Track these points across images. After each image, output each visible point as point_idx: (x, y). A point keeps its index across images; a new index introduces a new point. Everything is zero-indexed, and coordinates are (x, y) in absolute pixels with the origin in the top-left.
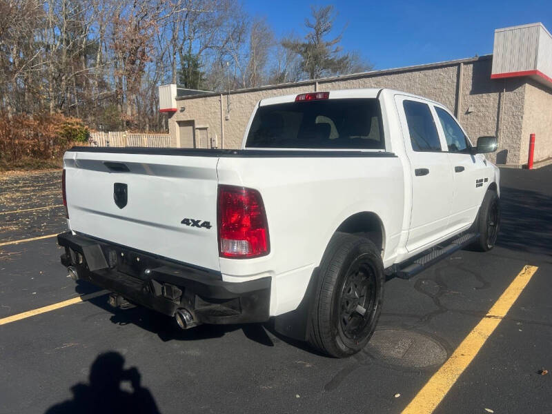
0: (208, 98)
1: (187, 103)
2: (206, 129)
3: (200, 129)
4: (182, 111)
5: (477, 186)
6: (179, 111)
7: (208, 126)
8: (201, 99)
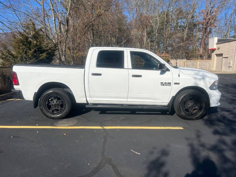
0: (230, 42)
1: (221, 45)
2: (227, 57)
3: (225, 58)
4: (218, 49)
5: (161, 83)
6: (217, 50)
7: (228, 56)
8: (227, 43)
